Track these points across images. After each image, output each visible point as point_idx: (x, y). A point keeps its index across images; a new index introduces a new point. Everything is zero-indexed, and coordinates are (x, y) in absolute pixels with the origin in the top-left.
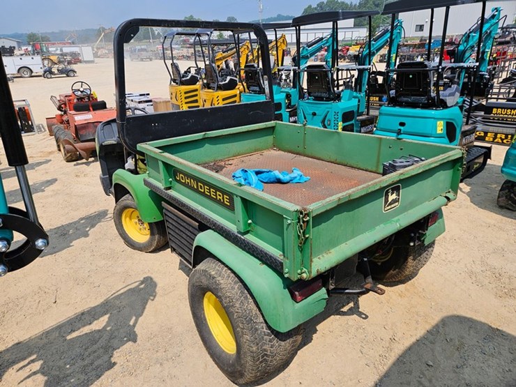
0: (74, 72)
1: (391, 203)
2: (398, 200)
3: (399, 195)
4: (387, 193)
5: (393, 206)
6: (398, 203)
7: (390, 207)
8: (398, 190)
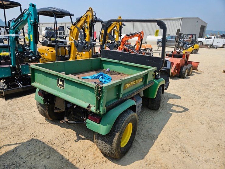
1: (60, 85)
2: (64, 86)
3: (64, 85)
4: (58, 80)
5: (61, 87)
6: (63, 88)
7: (60, 86)
8: (63, 82)
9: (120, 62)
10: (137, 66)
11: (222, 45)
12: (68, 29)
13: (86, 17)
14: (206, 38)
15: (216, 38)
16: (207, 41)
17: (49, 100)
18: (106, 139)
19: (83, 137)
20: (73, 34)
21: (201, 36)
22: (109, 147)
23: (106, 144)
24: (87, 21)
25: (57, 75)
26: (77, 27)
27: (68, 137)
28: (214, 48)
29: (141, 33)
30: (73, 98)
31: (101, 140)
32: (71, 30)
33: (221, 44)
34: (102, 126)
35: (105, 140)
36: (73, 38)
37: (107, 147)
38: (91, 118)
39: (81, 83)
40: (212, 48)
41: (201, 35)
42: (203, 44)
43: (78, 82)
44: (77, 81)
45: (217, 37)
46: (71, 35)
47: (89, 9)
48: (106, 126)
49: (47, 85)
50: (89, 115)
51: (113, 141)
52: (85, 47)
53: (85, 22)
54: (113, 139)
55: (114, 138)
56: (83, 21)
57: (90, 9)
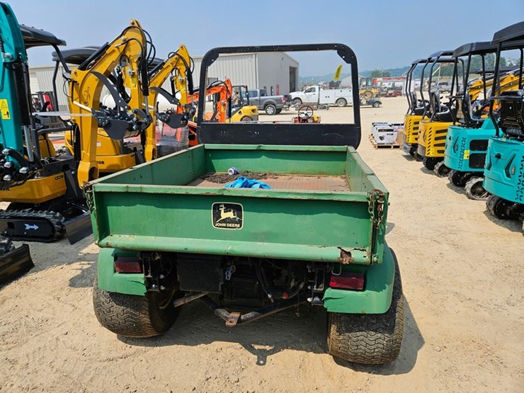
0: (380, 103)
1: (226, 221)
2: (240, 222)
3: (241, 217)
4: (217, 208)
5: (230, 225)
6: (239, 226)
7: (224, 225)
8: (238, 210)
9: (261, 148)
10: (306, 150)
11: (334, 102)
12: (67, 79)
13: (124, 45)
14: (306, 92)
15: (321, 89)
16: (308, 97)
17: (162, 277)
18: (377, 323)
19: (268, 348)
20: (83, 92)
21: (293, 90)
22: (387, 339)
23: (379, 335)
24: (128, 54)
25: (221, 194)
26: (97, 74)
27: (231, 363)
28: (325, 108)
29: (226, 83)
30: (281, 245)
31: (362, 331)
32: (74, 82)
33: (332, 101)
34: (373, 293)
35: (375, 327)
36: (86, 104)
37: (381, 341)
38: (338, 282)
39: (316, 198)
40: (320, 108)
41: (293, 87)
42: (302, 103)
43: (305, 197)
44: (299, 197)
45: (324, 88)
46: (76, 95)
47: (133, 24)
48: (385, 288)
49: (166, 234)
50: (332, 277)
51: (394, 322)
52: (132, 125)
53: (123, 58)
54: (395, 316)
55: (397, 314)
56: (116, 56)
57: (136, 25)
